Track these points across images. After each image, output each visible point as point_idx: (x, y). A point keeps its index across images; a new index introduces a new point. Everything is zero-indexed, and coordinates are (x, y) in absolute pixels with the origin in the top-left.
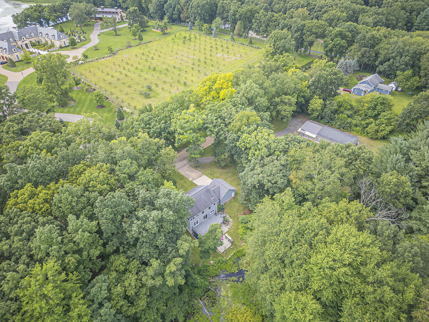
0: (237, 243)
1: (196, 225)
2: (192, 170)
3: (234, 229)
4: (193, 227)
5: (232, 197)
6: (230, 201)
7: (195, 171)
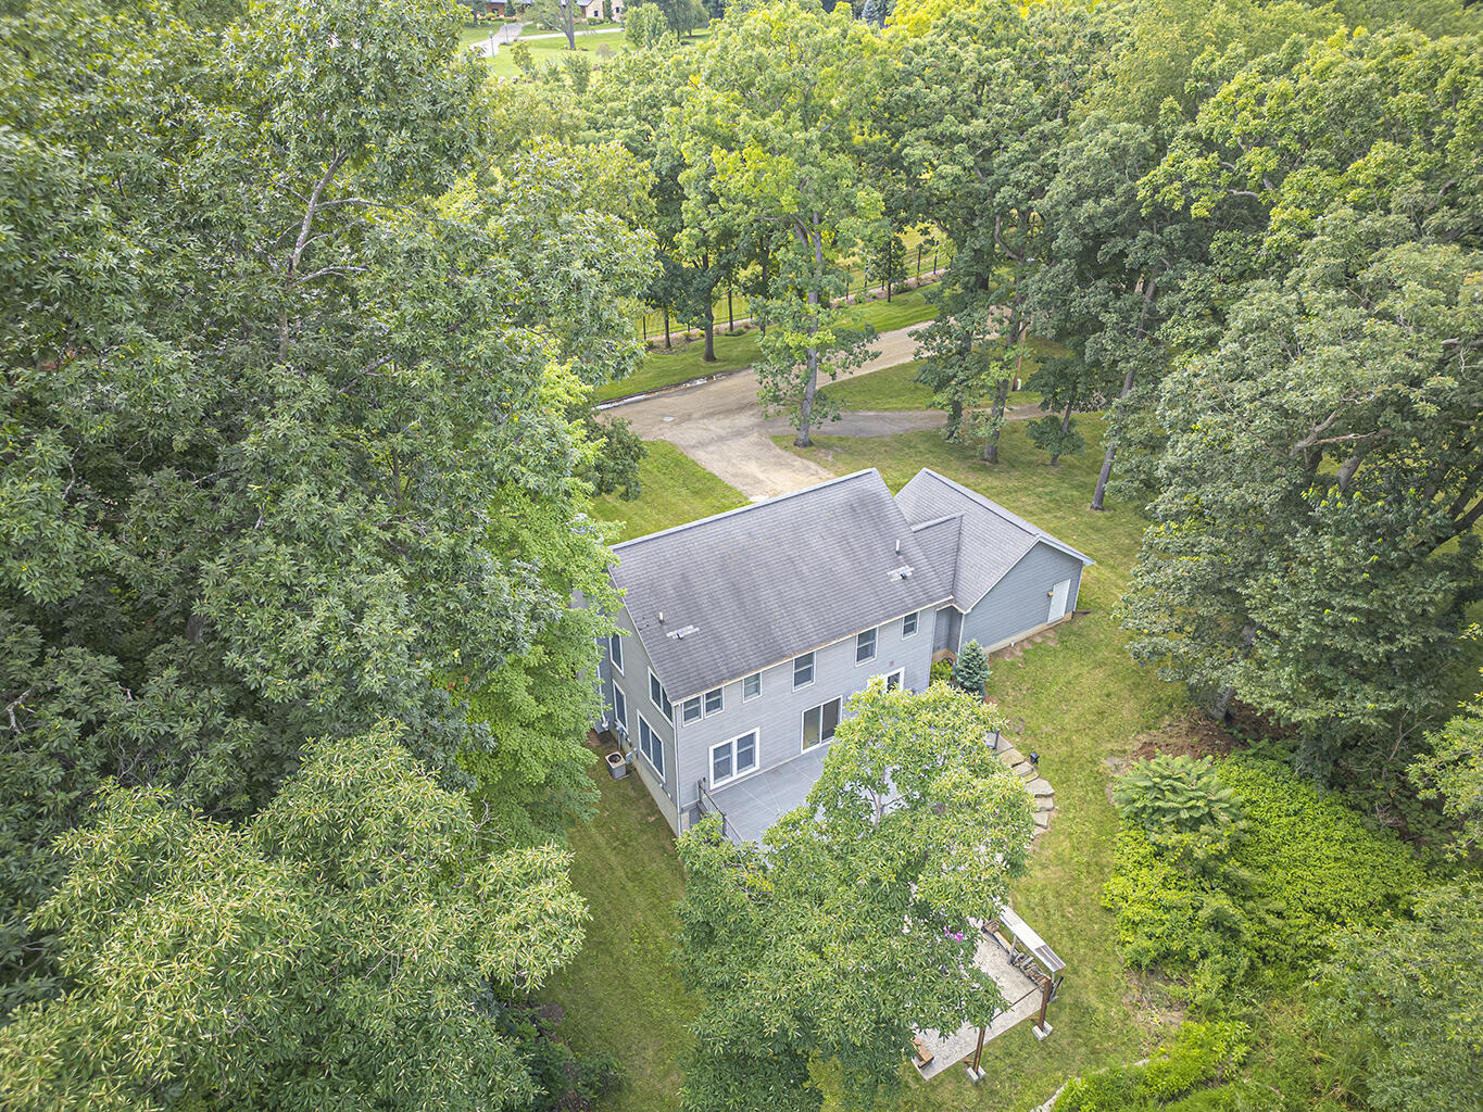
0: (1092, 999)
1: (736, 776)
2: (778, 457)
3: (1061, 860)
4: (701, 786)
5: (1052, 618)
6: (1033, 649)
7: (798, 462)
